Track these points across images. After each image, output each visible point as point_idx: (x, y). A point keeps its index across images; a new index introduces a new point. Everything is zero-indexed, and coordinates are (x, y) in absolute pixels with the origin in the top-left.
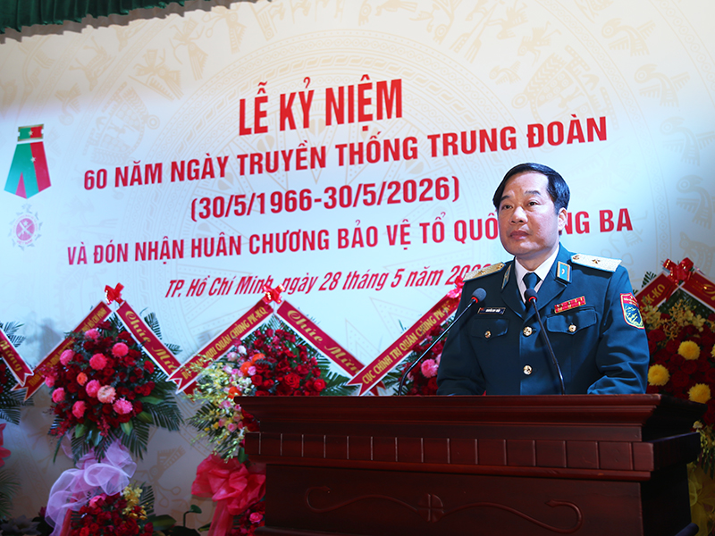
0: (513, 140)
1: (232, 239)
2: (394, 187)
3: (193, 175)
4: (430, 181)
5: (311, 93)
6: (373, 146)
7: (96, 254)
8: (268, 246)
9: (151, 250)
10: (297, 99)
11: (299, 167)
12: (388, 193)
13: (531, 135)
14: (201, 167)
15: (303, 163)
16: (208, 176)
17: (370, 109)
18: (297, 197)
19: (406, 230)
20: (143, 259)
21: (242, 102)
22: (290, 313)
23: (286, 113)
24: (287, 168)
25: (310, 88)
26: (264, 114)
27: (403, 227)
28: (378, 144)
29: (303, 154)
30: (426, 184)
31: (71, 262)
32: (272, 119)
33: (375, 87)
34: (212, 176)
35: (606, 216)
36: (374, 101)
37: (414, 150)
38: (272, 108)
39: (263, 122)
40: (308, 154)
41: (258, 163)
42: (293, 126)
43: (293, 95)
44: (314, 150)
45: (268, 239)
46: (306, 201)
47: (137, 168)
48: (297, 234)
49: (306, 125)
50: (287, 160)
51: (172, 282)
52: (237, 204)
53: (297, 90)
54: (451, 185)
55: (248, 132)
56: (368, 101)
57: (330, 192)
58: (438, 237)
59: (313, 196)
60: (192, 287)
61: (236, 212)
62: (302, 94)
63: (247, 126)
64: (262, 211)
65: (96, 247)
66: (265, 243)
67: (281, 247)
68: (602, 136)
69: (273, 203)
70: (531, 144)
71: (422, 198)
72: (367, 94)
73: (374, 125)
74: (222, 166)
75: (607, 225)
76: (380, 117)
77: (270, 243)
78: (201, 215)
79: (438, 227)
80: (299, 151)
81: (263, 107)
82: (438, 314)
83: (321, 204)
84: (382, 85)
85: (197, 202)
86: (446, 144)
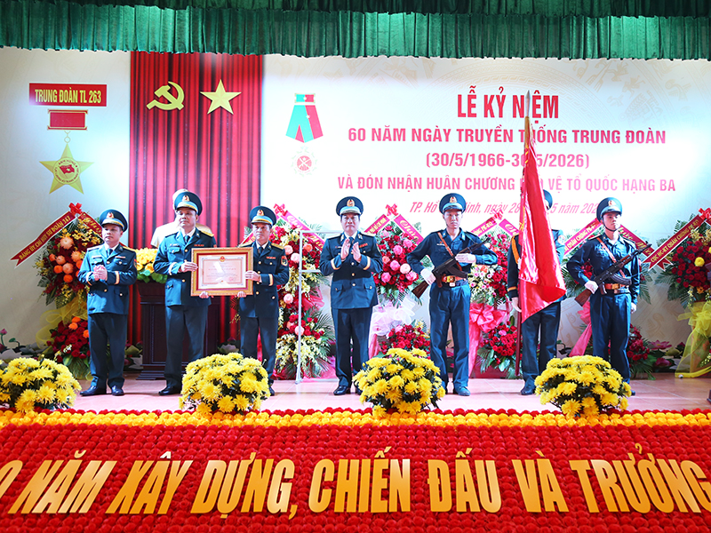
0: (618, 138)
1: (454, 179)
2: (553, 157)
3: (427, 138)
4: (573, 156)
5: (504, 97)
6: (541, 133)
7: (359, 183)
8: (477, 186)
9: (399, 183)
10: (495, 99)
11: (496, 140)
12: (549, 160)
13: (627, 136)
14: (432, 134)
15: (499, 138)
16: (437, 140)
17: (540, 111)
18: (495, 158)
19: (559, 182)
20: (394, 188)
21: (460, 96)
22: (507, 226)
23: (488, 107)
24: (489, 140)
25: (503, 93)
26: (474, 106)
27: (557, 180)
28: (544, 132)
29: (499, 133)
30: (571, 157)
31: (341, 187)
32: (479, 109)
33: (542, 98)
34: (440, 140)
35: (663, 183)
36: (542, 106)
37: (565, 137)
38: (479, 102)
39: (473, 111)
40: (502, 133)
41: (469, 135)
42: (492, 116)
43: (492, 97)
44: (505, 131)
45: (477, 181)
46: (500, 161)
47: (387, 130)
48: (496, 180)
49: (501, 116)
50: (489, 136)
51: (414, 203)
52: (457, 159)
53: (495, 94)
54: (585, 158)
55: (464, 115)
56: (539, 106)
57: (515, 157)
58: (577, 187)
59: (505, 158)
60: (428, 207)
61: (456, 163)
62: (498, 97)
63: (463, 112)
64: (473, 165)
65: (359, 178)
66: (475, 183)
67: (485, 187)
68: (663, 141)
69: (480, 160)
70: (628, 141)
71: (569, 165)
72: (538, 102)
73: (542, 120)
74: (447, 135)
75: (663, 188)
76: (545, 116)
77: (479, 183)
78: (433, 163)
79: (577, 182)
80: (496, 131)
81: (473, 101)
82: (589, 229)
83: (510, 163)
84: (546, 98)
85: (430, 156)
86: (582, 136)
